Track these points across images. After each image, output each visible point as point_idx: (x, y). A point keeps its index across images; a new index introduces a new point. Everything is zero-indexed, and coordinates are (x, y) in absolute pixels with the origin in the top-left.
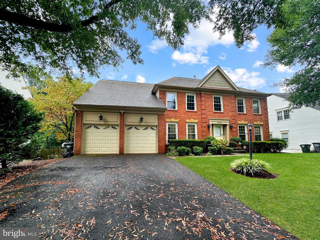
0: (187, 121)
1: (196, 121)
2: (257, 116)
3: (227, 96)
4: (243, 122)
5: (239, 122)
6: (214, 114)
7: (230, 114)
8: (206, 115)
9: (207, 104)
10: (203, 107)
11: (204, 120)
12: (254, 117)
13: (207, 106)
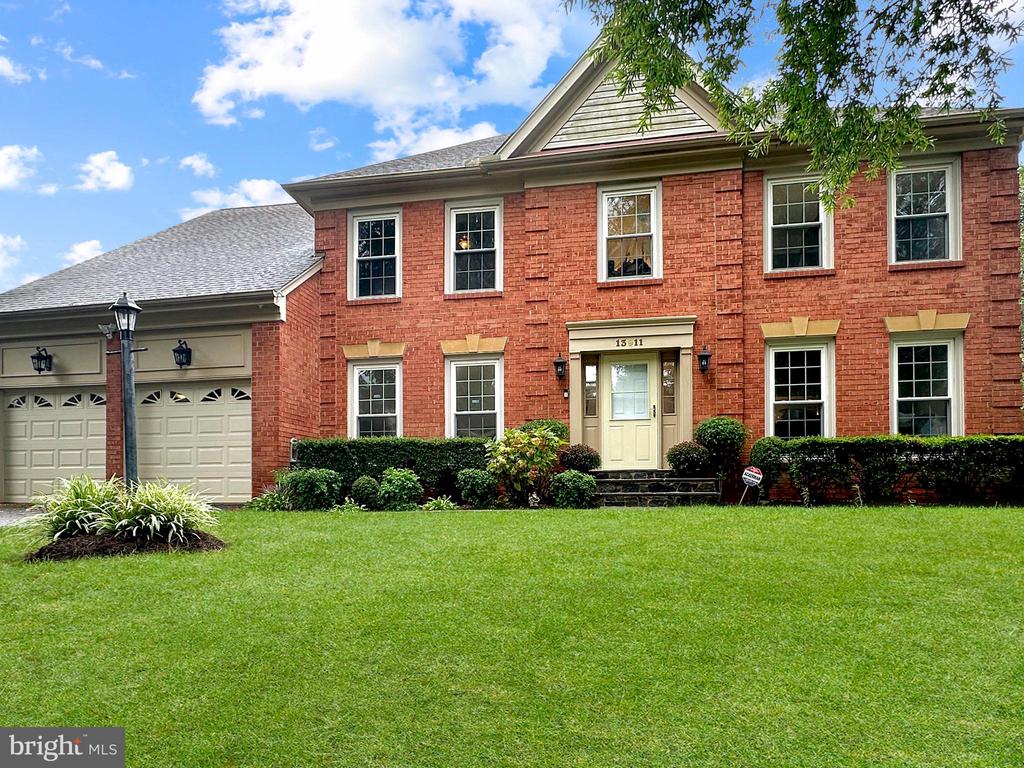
0: (448, 347)
1: (498, 344)
2: (921, 277)
3: (690, 179)
4: (800, 326)
5: (770, 330)
6: (604, 296)
7: (705, 286)
8: (553, 307)
9: (558, 248)
10: (534, 266)
11: (535, 337)
12: (897, 284)
13: (559, 254)
